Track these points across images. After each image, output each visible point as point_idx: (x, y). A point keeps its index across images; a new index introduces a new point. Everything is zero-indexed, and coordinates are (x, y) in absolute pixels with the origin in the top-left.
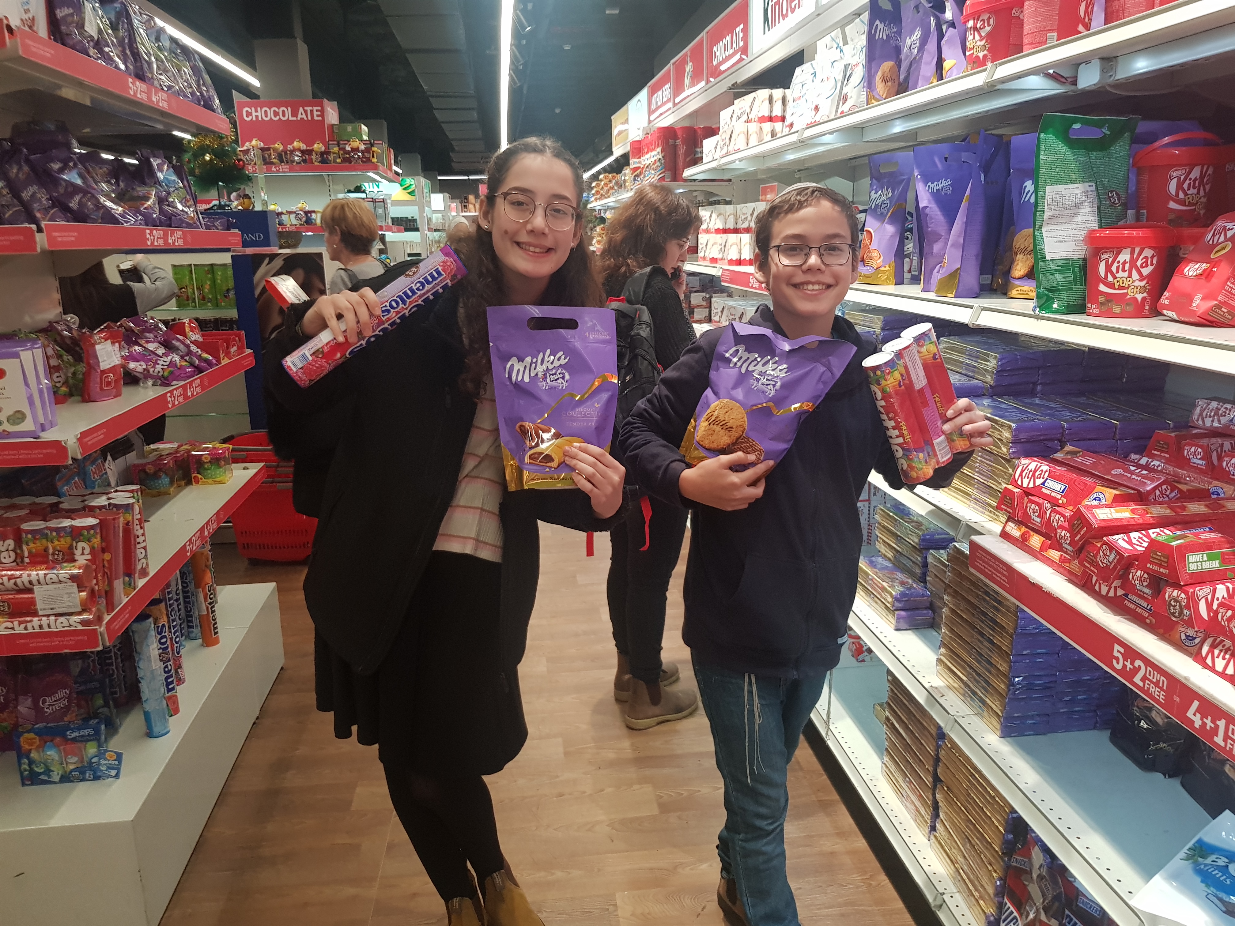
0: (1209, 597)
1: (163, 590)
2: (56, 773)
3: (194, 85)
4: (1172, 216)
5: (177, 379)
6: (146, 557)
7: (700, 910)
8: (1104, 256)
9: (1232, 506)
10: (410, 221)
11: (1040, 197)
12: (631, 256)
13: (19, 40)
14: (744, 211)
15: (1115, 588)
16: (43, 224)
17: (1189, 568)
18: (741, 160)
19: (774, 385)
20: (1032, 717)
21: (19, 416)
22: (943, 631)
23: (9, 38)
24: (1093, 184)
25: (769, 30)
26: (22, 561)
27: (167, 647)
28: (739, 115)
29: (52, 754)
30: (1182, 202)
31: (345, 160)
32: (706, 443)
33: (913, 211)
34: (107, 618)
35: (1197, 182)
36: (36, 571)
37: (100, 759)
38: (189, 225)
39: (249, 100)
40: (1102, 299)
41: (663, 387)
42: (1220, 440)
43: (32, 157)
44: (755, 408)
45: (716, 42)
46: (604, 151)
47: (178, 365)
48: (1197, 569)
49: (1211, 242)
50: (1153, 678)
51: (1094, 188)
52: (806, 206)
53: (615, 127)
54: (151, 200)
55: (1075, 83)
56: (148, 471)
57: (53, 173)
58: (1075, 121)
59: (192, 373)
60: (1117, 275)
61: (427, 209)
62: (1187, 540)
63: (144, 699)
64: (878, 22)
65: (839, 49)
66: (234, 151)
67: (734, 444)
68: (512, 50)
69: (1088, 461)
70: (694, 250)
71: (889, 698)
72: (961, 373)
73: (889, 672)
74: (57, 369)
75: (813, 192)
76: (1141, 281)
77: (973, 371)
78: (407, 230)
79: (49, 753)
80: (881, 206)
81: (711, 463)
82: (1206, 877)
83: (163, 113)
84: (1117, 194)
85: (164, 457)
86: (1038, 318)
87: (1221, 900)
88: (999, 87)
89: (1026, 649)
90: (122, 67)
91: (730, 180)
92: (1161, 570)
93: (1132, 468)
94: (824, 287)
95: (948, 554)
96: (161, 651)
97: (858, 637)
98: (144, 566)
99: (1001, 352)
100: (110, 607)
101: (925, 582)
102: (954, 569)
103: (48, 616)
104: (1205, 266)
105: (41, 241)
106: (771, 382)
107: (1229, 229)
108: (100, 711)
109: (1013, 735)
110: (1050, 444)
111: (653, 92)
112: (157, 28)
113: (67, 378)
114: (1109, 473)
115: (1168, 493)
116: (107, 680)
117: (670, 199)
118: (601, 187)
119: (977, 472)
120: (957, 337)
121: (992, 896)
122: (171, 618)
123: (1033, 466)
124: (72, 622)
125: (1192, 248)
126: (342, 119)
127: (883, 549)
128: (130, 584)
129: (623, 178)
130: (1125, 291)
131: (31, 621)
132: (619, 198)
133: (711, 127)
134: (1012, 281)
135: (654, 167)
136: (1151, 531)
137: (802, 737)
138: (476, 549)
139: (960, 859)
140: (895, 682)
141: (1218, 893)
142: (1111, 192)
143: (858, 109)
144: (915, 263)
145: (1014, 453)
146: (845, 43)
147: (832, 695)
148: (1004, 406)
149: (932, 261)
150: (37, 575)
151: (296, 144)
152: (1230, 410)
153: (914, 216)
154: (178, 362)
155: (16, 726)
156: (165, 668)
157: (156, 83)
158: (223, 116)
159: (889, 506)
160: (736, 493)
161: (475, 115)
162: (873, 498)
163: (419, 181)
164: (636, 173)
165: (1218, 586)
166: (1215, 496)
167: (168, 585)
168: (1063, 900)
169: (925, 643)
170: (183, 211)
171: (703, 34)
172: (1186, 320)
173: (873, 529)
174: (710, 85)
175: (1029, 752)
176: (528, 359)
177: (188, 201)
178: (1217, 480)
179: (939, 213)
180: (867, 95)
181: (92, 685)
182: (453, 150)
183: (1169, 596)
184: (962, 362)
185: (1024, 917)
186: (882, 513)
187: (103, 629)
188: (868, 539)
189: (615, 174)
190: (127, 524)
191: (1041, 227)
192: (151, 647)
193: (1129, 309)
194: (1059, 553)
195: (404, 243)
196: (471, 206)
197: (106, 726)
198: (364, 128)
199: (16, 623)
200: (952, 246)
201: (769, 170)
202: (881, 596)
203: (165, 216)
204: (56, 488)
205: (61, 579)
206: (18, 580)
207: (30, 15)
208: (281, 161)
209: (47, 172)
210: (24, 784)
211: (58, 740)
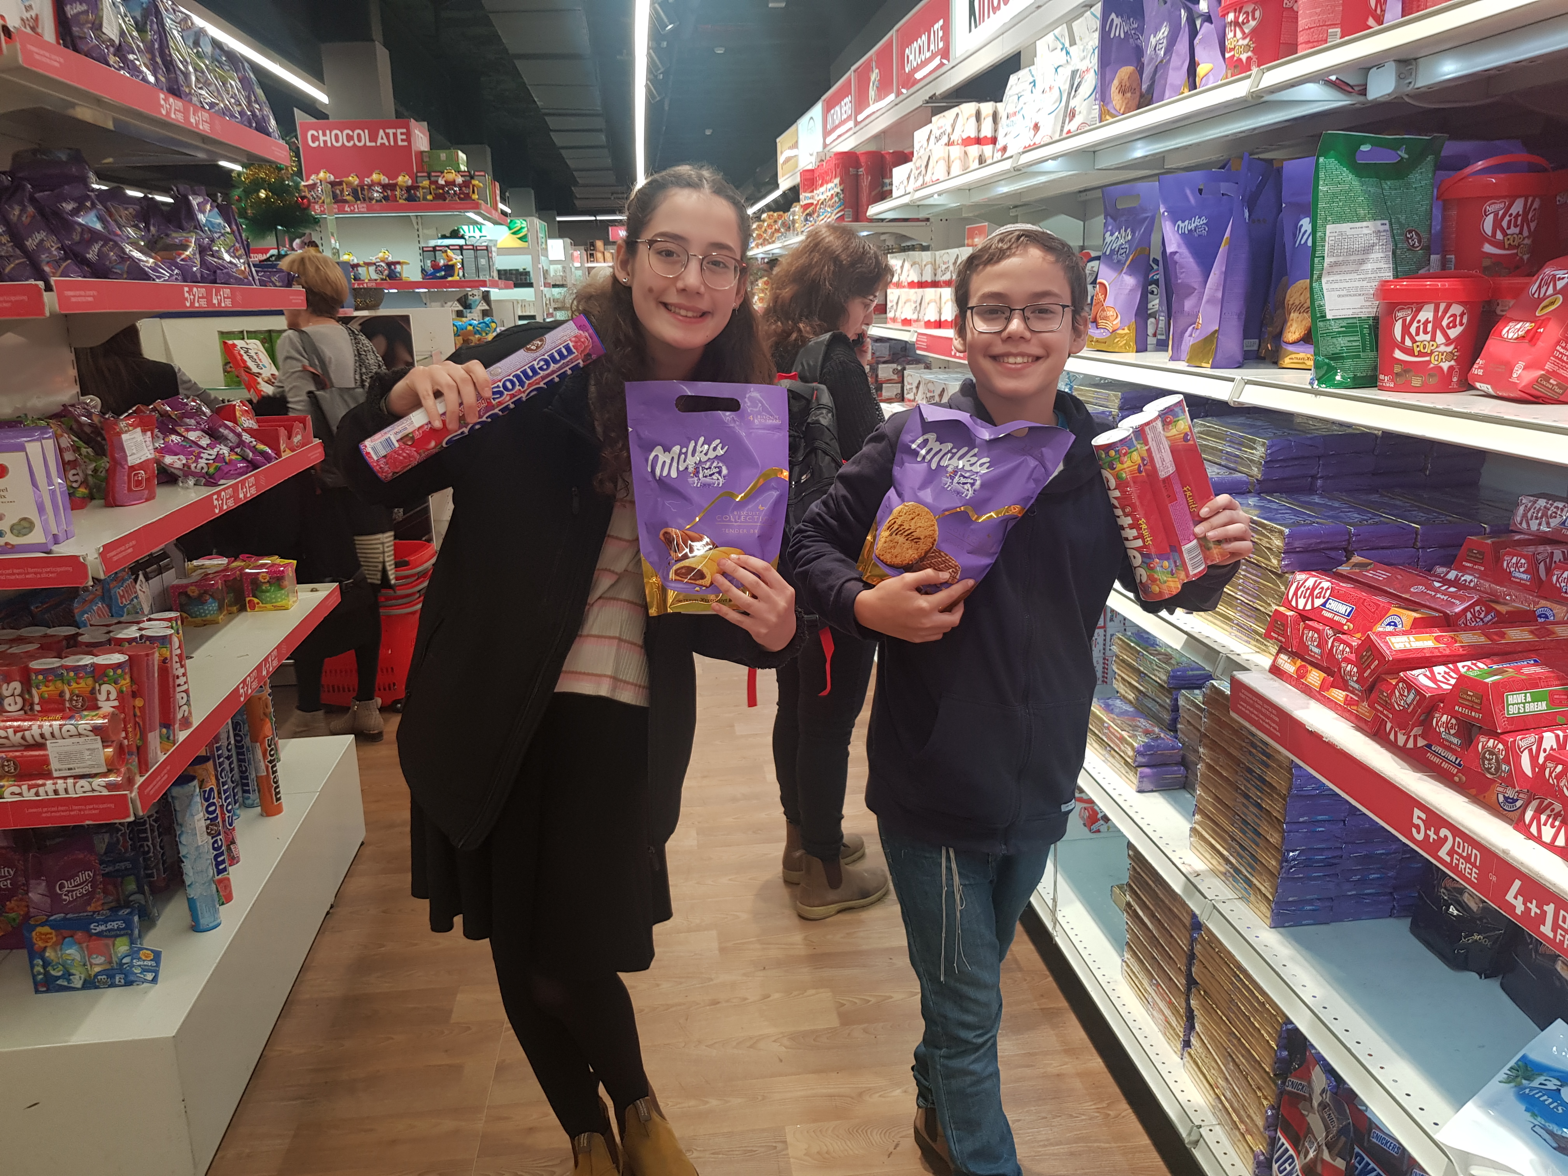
0: (1534, 748)
1: (210, 745)
2: (77, 977)
3: (244, 103)
4: (1486, 262)
5: (226, 476)
6: (188, 703)
7: (891, 1149)
8: (1400, 314)
9: (1564, 632)
10: (521, 274)
11: (1318, 239)
12: (804, 319)
13: (18, 46)
14: (945, 258)
15: (1415, 737)
16: (53, 280)
17: (1508, 711)
18: (940, 194)
19: (972, 485)
20: (1310, 902)
21: (26, 524)
22: (1198, 792)
23: (6, 42)
24: (1387, 222)
25: (976, 27)
26: (32, 709)
27: (217, 817)
28: (938, 135)
29: (72, 953)
30: (1499, 245)
31: (437, 197)
32: (888, 558)
33: (1159, 258)
34: (139, 780)
35: (1520, 218)
36: (49, 721)
37: (132, 960)
38: (239, 281)
39: (314, 120)
40: (1397, 369)
41: (839, 485)
42: (1549, 549)
43: (37, 195)
44: (947, 513)
45: (909, 43)
46: (767, 184)
47: (227, 459)
48: (1519, 713)
49: (1536, 296)
50: (1463, 851)
51: (1387, 227)
52: (1009, 256)
53: (782, 153)
54: (191, 249)
55: (1363, 92)
56: (191, 594)
57: (65, 215)
58: (1364, 141)
59: (245, 469)
60: (1417, 338)
61: (542, 258)
62: (1506, 675)
63: (188, 883)
64: (1113, 16)
65: (1064, 51)
66: (297, 185)
67: (922, 559)
68: (649, 55)
69: (1380, 575)
70: (882, 309)
71: (1130, 878)
72: (1220, 465)
73: (1130, 846)
74: (73, 464)
75: (1019, 237)
76: (1447, 345)
77: (1235, 462)
78: (517, 285)
79: (67, 952)
80: (1118, 251)
81: (893, 583)
82: (1531, 1103)
83: (204, 139)
84: (1417, 234)
85: (211, 576)
86: (1317, 393)
87: (1551, 1133)
88: (1267, 98)
89: (1302, 816)
90: (152, 79)
91: (928, 220)
92: (1473, 714)
93: (1437, 584)
94: (1030, 360)
95: (1204, 695)
96: (209, 822)
97: (1091, 801)
98: (186, 714)
99: (1270, 438)
100: (143, 767)
101: (1175, 731)
102: (1211, 714)
103: (65, 778)
104: (1528, 326)
105: (50, 300)
106: (969, 481)
107: (1559, 279)
108: (131, 898)
109: (1287, 924)
110: (1333, 554)
111: (829, 107)
112: (196, 29)
113: (86, 475)
114: (1408, 591)
115: (1482, 616)
116: (141, 859)
117: (854, 245)
118: (763, 229)
119: (1240, 590)
120: (1215, 419)
121: (1262, 1129)
122: (221, 780)
123: (1310, 582)
124: (95, 786)
125: (1512, 302)
126: (433, 144)
127: (1122, 689)
128: (168, 738)
129: (791, 218)
130: (1427, 358)
131: (44, 785)
132: (786, 243)
133: (903, 152)
134: (1284, 346)
135: (831, 203)
136: (1460, 665)
137: (1019, 928)
138: (614, 689)
139: (1221, 1082)
140: (1138, 858)
141: (1547, 1124)
142: (1410, 232)
143: (1088, 128)
144: (1162, 324)
145: (1286, 565)
146: (1073, 43)
147: (1059, 876)
148: (1275, 506)
149: (1182, 321)
150: (51, 726)
151: (375, 177)
152: (1562, 510)
153: (1161, 263)
154: (227, 455)
155: (27, 917)
156: (213, 844)
157: (194, 99)
158: (281, 142)
159: (1129, 634)
160: (924, 621)
161: (603, 137)
162: (1109, 624)
163: (532, 223)
164: (807, 211)
165: (1545, 734)
166: (1543, 620)
167: (217, 739)
168: (1352, 1134)
169: (1175, 808)
170: (231, 262)
171: (893, 32)
172: (1505, 394)
173: (1109, 663)
174: (901, 97)
175: (1307, 946)
176: (676, 449)
177: (237, 250)
178: (1545, 598)
179: (1191, 260)
180: (1100, 110)
181: (123, 865)
182: (576, 183)
183: (1483, 747)
184: (1221, 451)
185: (1302, 1156)
186: (1120, 643)
187: (134, 794)
188: (1103, 677)
189: (781, 213)
190: (164, 661)
191: (1320, 277)
192: (196, 818)
193: (1433, 381)
194: (1344, 693)
195: (514, 303)
196: (599, 255)
197: (139, 918)
198: (462, 156)
199: (25, 788)
200: (1208, 302)
201: (976, 206)
202: (1120, 749)
203: (208, 269)
204: (73, 617)
205: (81, 731)
206: (27, 733)
207: (33, 13)
208: (357, 198)
209: (58, 214)
210: (37, 991)
211: (79, 935)
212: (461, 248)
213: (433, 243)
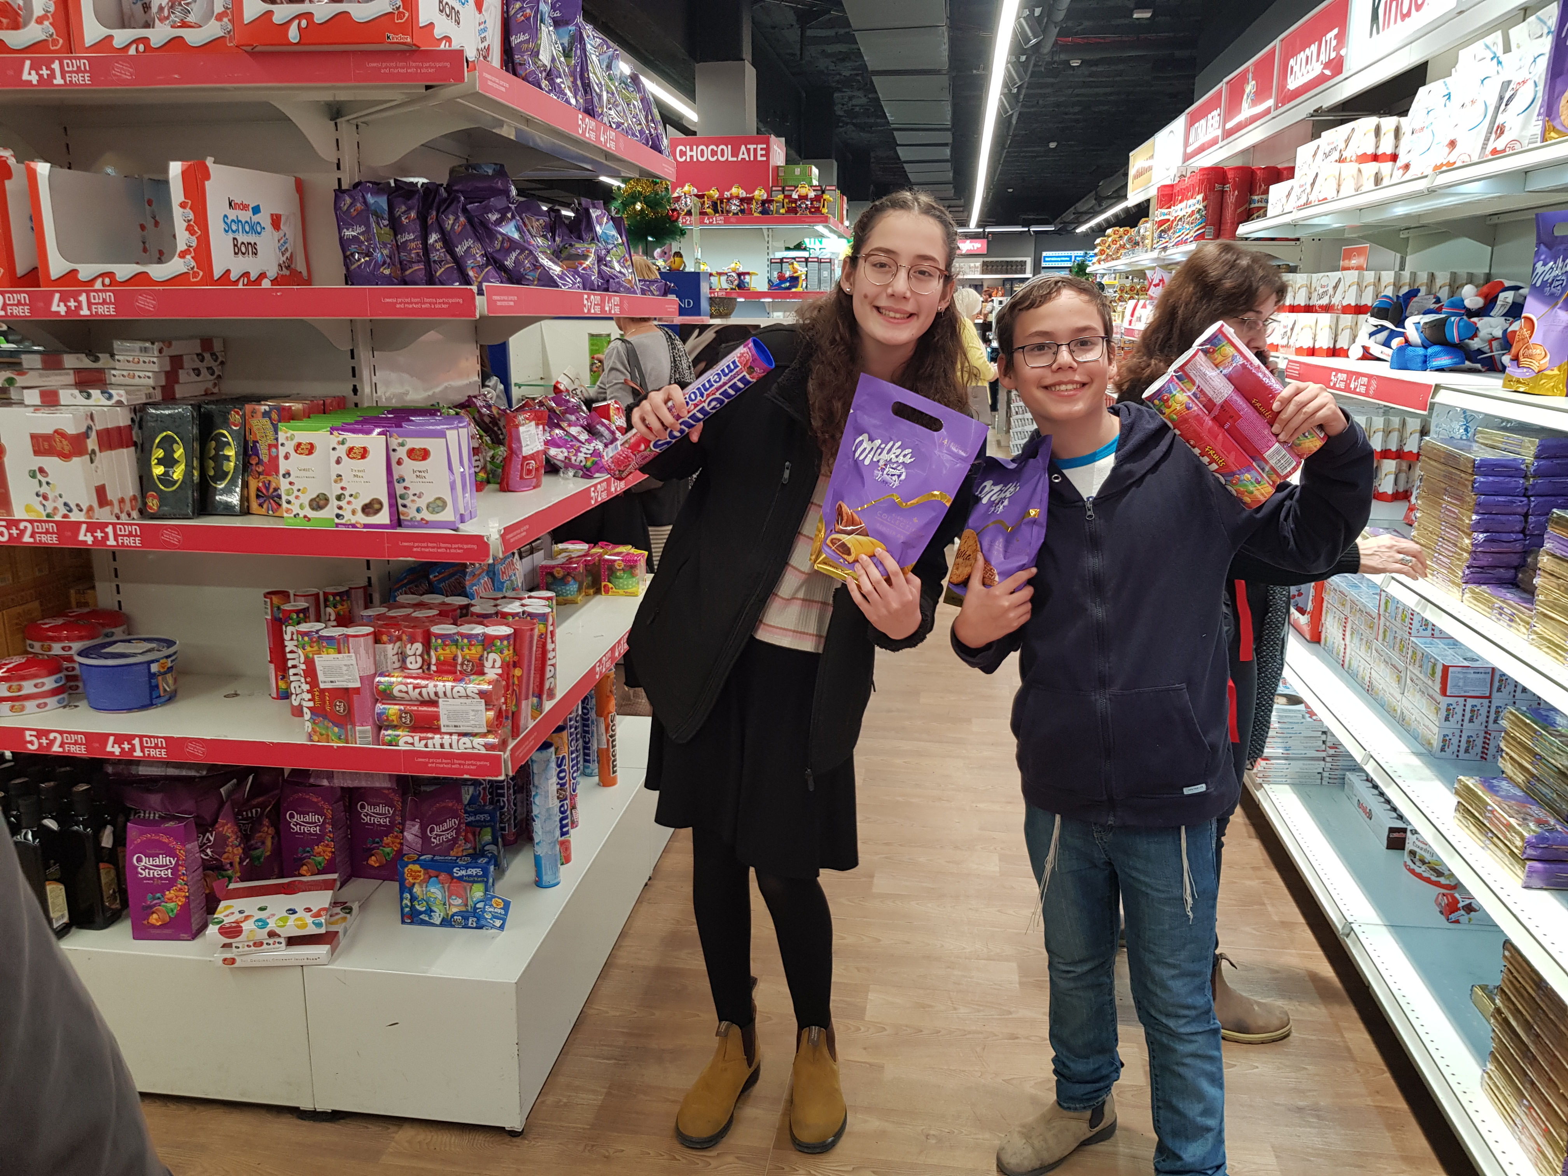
1: (565, 718)
2: (437, 914)
3: (644, 121)
5: (601, 471)
6: (555, 676)
13: (476, 74)
14: (1324, 281)
16: (484, 285)
21: (439, 503)
23: (467, 72)
25: (1378, 33)
26: (429, 669)
27: (565, 783)
28: (1327, 151)
29: (435, 891)
31: (790, 210)
34: (512, 744)
36: (443, 681)
37: (485, 905)
38: (629, 290)
39: (684, 137)
43: (469, 207)
45: (1294, 54)
46: (1108, 198)
53: (1133, 166)
54: (590, 259)
56: (557, 575)
57: (490, 225)
63: (536, 840)
65: (1495, 60)
66: (668, 198)
68: (1007, 69)
71: (1502, 981)
73: (1508, 944)
74: (478, 451)
79: (433, 890)
80: (1551, 284)
83: (610, 156)
85: (573, 560)
90: (573, 101)
91: (1298, 239)
94: (1079, 387)
96: (559, 786)
98: (552, 687)
100: (516, 731)
103: (451, 734)
105: (481, 303)
108: (486, 848)
111: (1192, 121)
113: (486, 461)
116: (497, 813)
118: (1107, 245)
124: (475, 745)
126: (789, 161)
127: (1509, 768)
128: (537, 707)
129: (1140, 234)
131: (432, 738)
132: (1134, 260)
133: (1282, 169)
135: (1191, 219)
143: (1522, 148)
146: (1508, 50)
150: (444, 686)
151: (735, 190)
155: (400, 854)
156: (561, 807)
157: (605, 119)
159: (1523, 708)
161: (948, 152)
162: (1495, 694)
164: (1161, 228)
170: (620, 272)
171: (1277, 42)
173: (1492, 737)
180: (1544, 127)
181: (482, 817)
186: (1512, 718)
187: (507, 755)
189: (1127, 229)
190: (541, 636)
192: (550, 782)
197: (494, 866)
198: (815, 171)
199: (417, 738)
201: (1366, 227)
202: (1505, 837)
203: (603, 278)
204: (464, 587)
205: (470, 694)
206: (424, 690)
207: (486, 44)
208: (716, 211)
209: (484, 224)
210: (403, 922)
211: (443, 876)
212: (807, 260)
213: (779, 255)
